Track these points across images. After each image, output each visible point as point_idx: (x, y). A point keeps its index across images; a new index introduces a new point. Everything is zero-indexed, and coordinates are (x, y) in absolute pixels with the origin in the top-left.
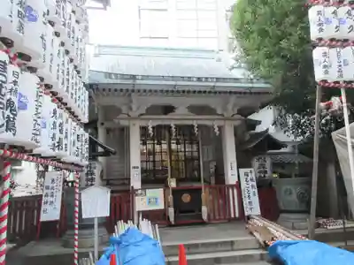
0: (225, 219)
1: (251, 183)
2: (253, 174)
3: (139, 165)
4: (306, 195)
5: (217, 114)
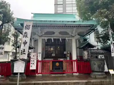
0: (71, 72)
3: (41, 52)
4: (101, 65)
5: (70, 35)
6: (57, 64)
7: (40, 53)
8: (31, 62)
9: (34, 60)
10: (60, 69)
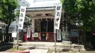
1: (59, 33)
2: (61, 30)
3: (33, 27)
4: (67, 36)
5: (53, 16)
6: (44, 35)
8: (27, 33)
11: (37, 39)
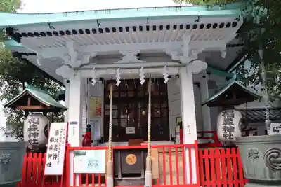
3: (78, 120)
5: (173, 61)
6: (131, 159)
7: (76, 123)
8: (49, 152)
9: (58, 144)
10: (139, 175)
11: (96, 182)
